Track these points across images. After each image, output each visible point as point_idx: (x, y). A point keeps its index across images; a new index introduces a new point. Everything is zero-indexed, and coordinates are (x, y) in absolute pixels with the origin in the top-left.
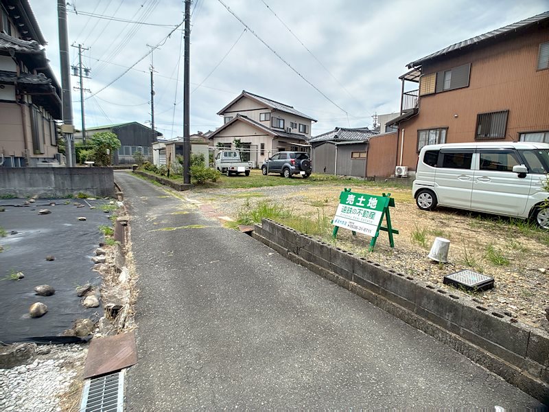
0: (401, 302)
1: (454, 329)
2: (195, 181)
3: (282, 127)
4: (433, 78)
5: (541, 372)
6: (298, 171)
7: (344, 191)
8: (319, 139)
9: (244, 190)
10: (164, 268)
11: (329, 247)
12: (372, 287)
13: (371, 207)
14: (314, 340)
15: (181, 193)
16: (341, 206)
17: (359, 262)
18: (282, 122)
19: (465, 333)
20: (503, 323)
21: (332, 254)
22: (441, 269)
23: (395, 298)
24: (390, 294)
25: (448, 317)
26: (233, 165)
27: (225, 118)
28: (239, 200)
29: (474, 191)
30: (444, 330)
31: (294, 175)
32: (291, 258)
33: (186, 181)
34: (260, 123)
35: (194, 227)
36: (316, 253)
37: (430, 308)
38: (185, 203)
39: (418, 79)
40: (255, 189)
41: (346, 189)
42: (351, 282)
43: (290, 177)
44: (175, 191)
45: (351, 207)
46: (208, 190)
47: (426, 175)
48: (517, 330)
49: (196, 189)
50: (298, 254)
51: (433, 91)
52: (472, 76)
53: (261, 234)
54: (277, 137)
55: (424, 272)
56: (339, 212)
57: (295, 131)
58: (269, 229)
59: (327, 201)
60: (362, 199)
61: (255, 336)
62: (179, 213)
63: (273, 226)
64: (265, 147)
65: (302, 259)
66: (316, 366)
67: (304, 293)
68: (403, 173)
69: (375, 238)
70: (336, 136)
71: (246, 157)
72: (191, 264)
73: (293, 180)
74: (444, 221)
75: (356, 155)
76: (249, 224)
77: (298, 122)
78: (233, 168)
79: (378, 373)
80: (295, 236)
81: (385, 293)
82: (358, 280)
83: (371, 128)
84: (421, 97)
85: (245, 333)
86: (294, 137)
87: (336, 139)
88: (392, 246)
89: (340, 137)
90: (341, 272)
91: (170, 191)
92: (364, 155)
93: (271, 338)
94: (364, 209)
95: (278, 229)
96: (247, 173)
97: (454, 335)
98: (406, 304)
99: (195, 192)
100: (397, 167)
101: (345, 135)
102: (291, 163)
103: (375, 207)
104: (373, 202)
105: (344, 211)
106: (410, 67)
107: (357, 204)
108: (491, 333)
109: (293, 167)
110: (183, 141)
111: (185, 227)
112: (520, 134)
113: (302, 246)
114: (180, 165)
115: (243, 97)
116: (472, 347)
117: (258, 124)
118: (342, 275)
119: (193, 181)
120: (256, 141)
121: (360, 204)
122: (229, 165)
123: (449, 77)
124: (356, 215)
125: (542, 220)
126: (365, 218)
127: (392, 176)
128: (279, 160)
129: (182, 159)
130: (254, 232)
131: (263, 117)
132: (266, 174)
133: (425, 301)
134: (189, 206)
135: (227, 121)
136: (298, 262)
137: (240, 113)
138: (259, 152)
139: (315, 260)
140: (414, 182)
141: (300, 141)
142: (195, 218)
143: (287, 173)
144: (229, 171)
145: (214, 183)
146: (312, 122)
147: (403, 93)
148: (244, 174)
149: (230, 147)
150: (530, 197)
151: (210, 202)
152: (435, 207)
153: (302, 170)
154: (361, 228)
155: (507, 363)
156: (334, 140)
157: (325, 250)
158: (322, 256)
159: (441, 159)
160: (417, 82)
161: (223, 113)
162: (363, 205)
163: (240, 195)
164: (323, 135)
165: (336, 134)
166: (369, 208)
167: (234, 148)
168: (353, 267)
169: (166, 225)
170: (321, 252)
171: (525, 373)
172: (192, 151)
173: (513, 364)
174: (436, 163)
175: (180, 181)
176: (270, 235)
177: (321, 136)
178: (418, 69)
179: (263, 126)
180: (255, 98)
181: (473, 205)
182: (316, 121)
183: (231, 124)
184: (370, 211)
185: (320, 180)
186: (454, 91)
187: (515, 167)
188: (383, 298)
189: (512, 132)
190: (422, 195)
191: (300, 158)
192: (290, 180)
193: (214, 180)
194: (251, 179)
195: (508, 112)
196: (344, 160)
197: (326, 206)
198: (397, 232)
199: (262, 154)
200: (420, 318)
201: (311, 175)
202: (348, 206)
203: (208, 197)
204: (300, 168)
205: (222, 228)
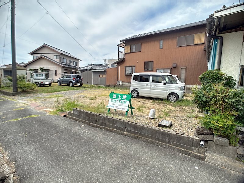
0: (148, 137)
1: (169, 143)
2: (21, 90)
3: (65, 62)
4: (129, 47)
5: (197, 151)
6: (76, 83)
7: (111, 93)
8: (84, 68)
9: (51, 94)
10: (25, 144)
11: (113, 118)
12: (135, 133)
13: (124, 99)
14: (127, 162)
15: (13, 97)
16: (110, 100)
17: (128, 123)
18: (65, 60)
19: (173, 143)
20: (185, 137)
21: (114, 121)
22: (155, 121)
23: (145, 136)
24: (143, 134)
25: (167, 139)
26: (42, 81)
27: (34, 56)
28: (51, 99)
29: (151, 90)
30: (166, 144)
31: (75, 85)
32: (92, 126)
33: (15, 90)
34: (54, 60)
35: (32, 116)
36: (106, 122)
37: (160, 137)
38: (18, 103)
39: (124, 46)
40: (57, 93)
41: (112, 92)
42: (125, 132)
43: (73, 86)
44: (7, 97)
45: (115, 99)
46: (30, 95)
47: (135, 85)
48: (189, 138)
49: (22, 95)
50: (95, 123)
51: (129, 52)
52: (142, 48)
53: (72, 116)
54: (63, 67)
55: (150, 123)
56: (110, 102)
57: (71, 64)
58: (78, 113)
59: (96, 97)
60: (120, 96)
61: (101, 169)
62: (17, 109)
63: (80, 112)
64: (57, 72)
65: (98, 125)
66: (135, 174)
67: (111, 142)
68: (121, 83)
69: (127, 112)
70: (92, 68)
71: (47, 77)
72: (42, 138)
73: (74, 88)
74: (143, 102)
75: (101, 76)
76: (64, 112)
77: (73, 60)
78: (42, 82)
79: (158, 168)
80: (94, 115)
81: (141, 135)
82: (128, 131)
83: (104, 65)
84: (126, 54)
85: (95, 169)
86: (71, 67)
87: (92, 69)
88: (132, 114)
89: (93, 68)
90: (119, 129)
91: (4, 97)
92: (105, 76)
93: (108, 167)
94: (121, 100)
95: (83, 113)
96: (50, 85)
97: (169, 145)
98: (150, 137)
99: (22, 96)
100: (118, 81)
101: (95, 67)
102: (73, 80)
103: (126, 99)
104: (125, 97)
105: (112, 101)
106: (121, 42)
107: (118, 98)
108: (181, 141)
109: (74, 82)
110: (12, 68)
111: (27, 117)
112: (157, 69)
113: (98, 119)
114: (9, 81)
115: (44, 47)
116: (176, 148)
117: (53, 60)
118: (120, 130)
119: (19, 90)
120: (52, 69)
121: (119, 98)
122: (40, 81)
123: (134, 47)
124: (118, 103)
125: (171, 99)
126: (122, 104)
127: (116, 85)
128: (67, 78)
129: (11, 78)
130: (68, 115)
131: (55, 57)
132: (60, 85)
133: (158, 134)
134: (22, 105)
135: (35, 58)
136: (96, 127)
137: (43, 54)
138: (54, 74)
139: (106, 125)
140: (130, 87)
141: (74, 69)
142: (29, 111)
143: (71, 84)
144: (40, 84)
145: (33, 91)
146: (79, 61)
147: (119, 52)
148: (48, 85)
149: (37, 71)
150: (167, 91)
151: (34, 101)
152: (139, 97)
153: (79, 83)
154: (121, 108)
155: (187, 150)
156: (91, 69)
157: (111, 120)
158: (109, 123)
159: (139, 79)
160: (124, 48)
161: (32, 53)
162: (120, 98)
163: (50, 97)
164: (86, 67)
165: (92, 66)
166: (123, 99)
167: (39, 72)
168: (125, 126)
169: (12, 118)
170: (109, 121)
171: (193, 152)
172: (17, 74)
173: (189, 150)
174: (138, 80)
175: (10, 90)
176: (79, 116)
177: (85, 67)
178: (124, 43)
179: (56, 62)
180: (51, 47)
181: (151, 95)
182: (81, 60)
183: (37, 60)
184: (124, 101)
185: (87, 87)
186: (137, 53)
187: (163, 81)
188: (140, 136)
189: (155, 69)
190: (133, 92)
191: (77, 77)
192: (73, 87)
193: (33, 89)
194: (53, 88)
195: (153, 61)
196: (97, 78)
197: (97, 99)
198: (134, 108)
199: (56, 75)
200: (156, 141)
201: (82, 85)
202: (114, 99)
203: (31, 99)
204: (78, 82)
205: (49, 115)
